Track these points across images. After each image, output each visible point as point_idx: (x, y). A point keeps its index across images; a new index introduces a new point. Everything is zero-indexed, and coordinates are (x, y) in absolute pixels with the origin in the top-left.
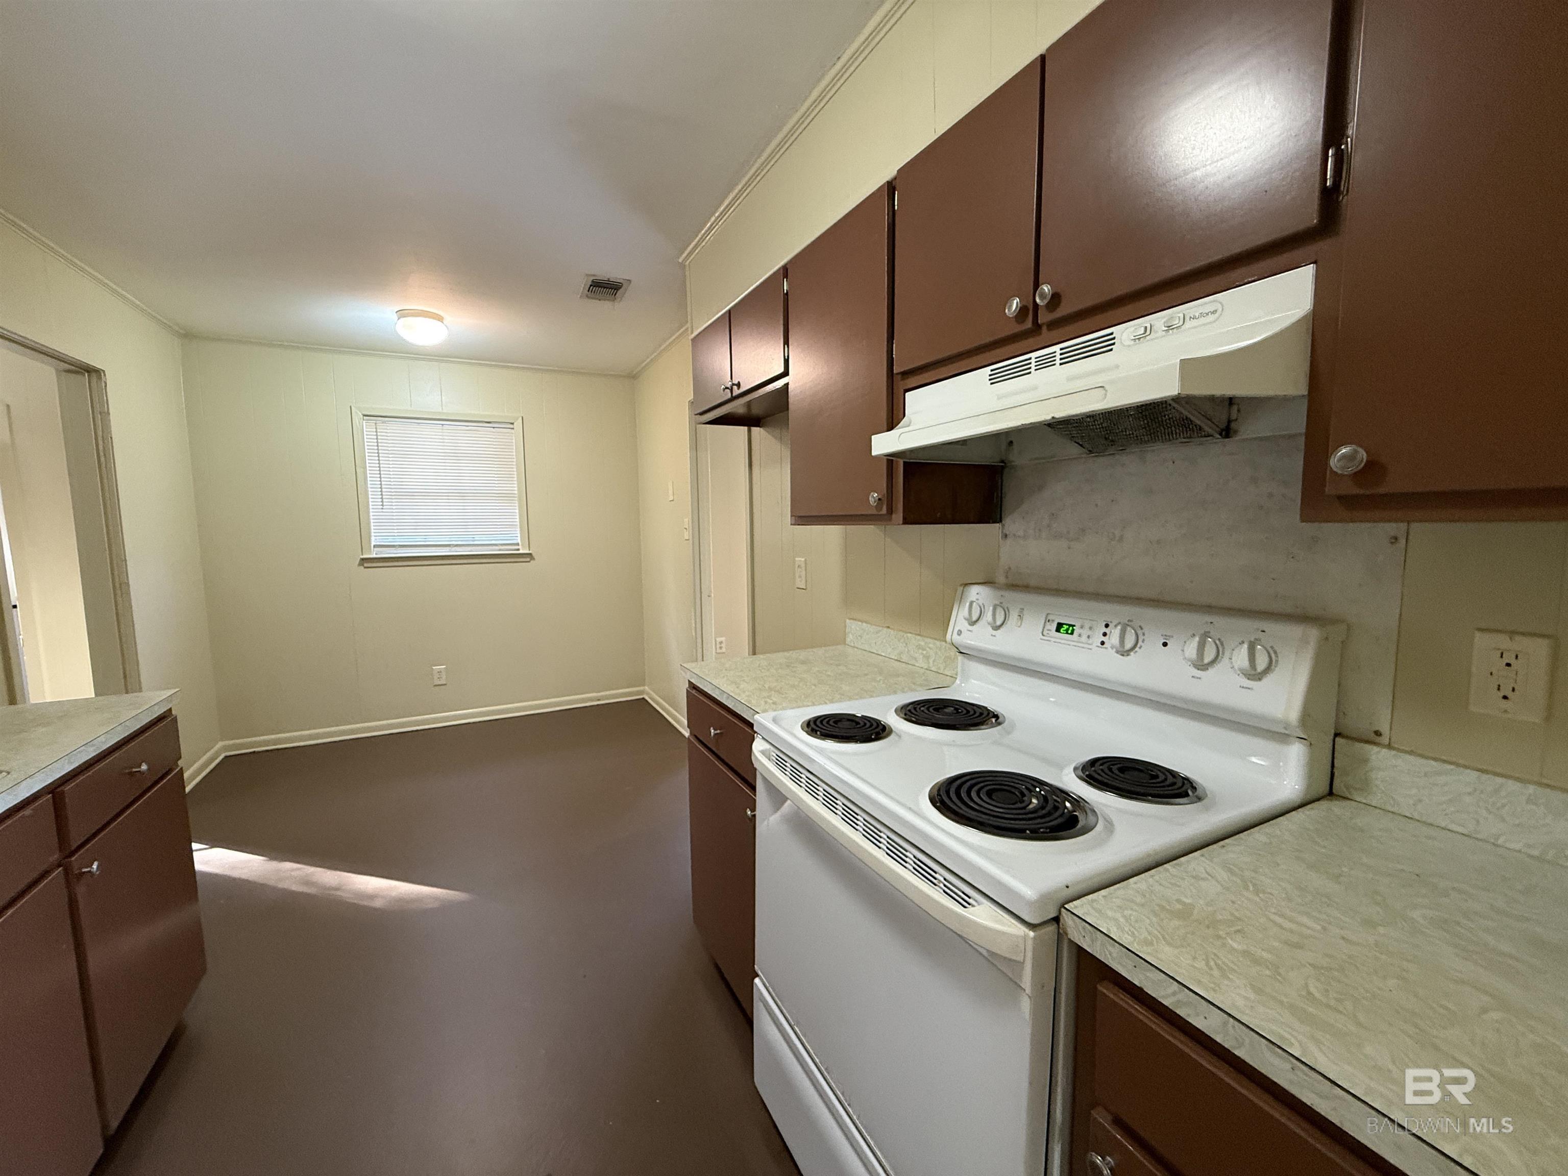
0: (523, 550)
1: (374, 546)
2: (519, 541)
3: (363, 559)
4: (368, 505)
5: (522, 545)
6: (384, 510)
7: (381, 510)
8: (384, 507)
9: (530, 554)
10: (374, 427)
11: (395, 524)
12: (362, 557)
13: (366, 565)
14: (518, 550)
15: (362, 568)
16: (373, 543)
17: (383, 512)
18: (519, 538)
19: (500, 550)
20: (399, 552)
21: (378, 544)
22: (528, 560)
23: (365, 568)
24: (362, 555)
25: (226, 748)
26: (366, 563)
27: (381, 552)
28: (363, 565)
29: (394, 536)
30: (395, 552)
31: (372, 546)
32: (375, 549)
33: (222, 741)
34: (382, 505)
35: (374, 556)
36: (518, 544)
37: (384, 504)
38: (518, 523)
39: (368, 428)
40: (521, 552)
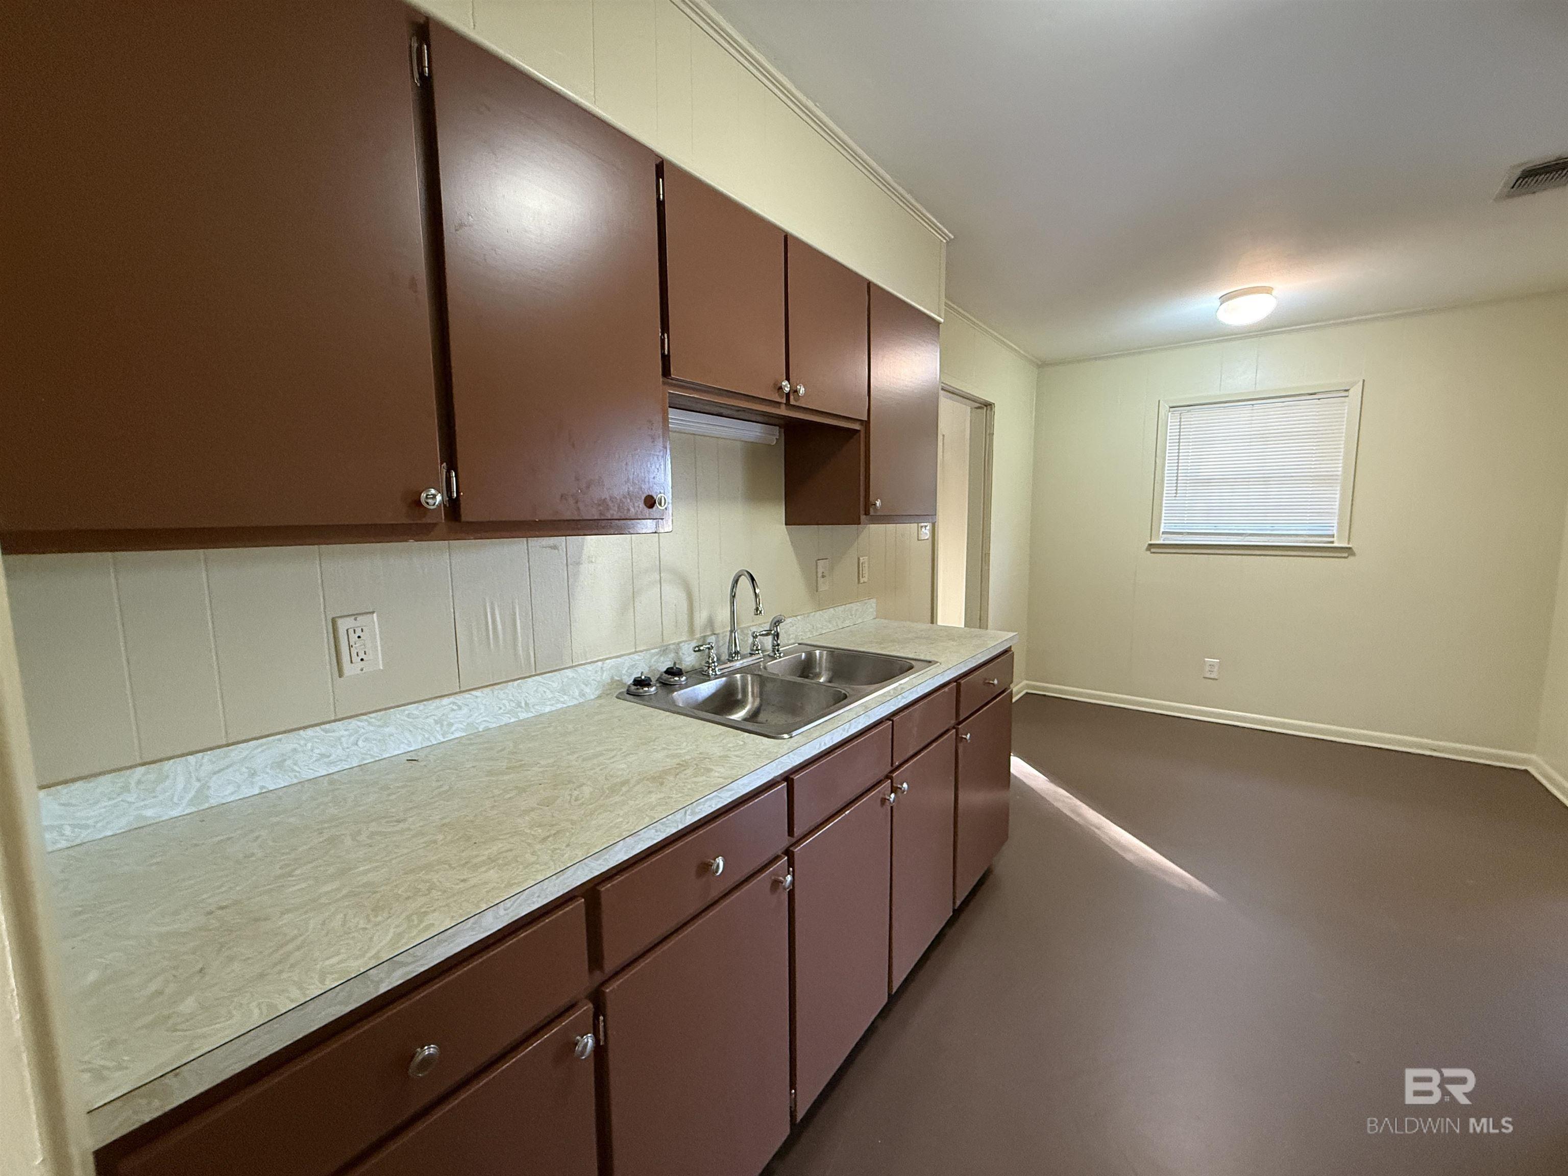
0: (1338, 543)
1: (1163, 533)
2: (1335, 532)
3: (1150, 545)
4: (1162, 494)
5: (1338, 537)
6: (1176, 498)
7: (1174, 498)
8: (1178, 495)
9: (1350, 548)
10: (1179, 417)
11: (1186, 512)
12: (1150, 542)
13: (1153, 550)
14: (1332, 542)
15: (1148, 553)
16: (1162, 530)
17: (1175, 500)
18: (1335, 529)
19: (1306, 542)
20: (1186, 539)
21: (1167, 530)
22: (1346, 555)
23: (1151, 553)
24: (1151, 540)
25: (1028, 686)
26: (1154, 548)
27: (1168, 539)
28: (1150, 550)
29: (1184, 523)
30: (1183, 539)
31: (1161, 532)
32: (1163, 535)
33: (1027, 680)
34: (1176, 493)
35: (1161, 542)
36: (1333, 536)
37: (1178, 492)
38: (1337, 511)
39: (1172, 420)
40: (1335, 545)
